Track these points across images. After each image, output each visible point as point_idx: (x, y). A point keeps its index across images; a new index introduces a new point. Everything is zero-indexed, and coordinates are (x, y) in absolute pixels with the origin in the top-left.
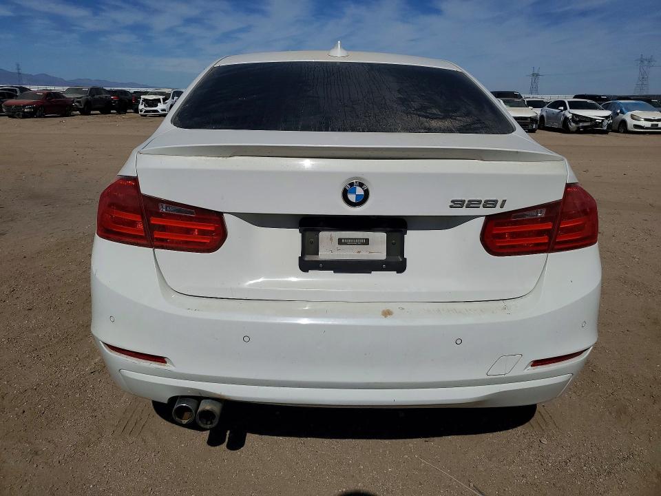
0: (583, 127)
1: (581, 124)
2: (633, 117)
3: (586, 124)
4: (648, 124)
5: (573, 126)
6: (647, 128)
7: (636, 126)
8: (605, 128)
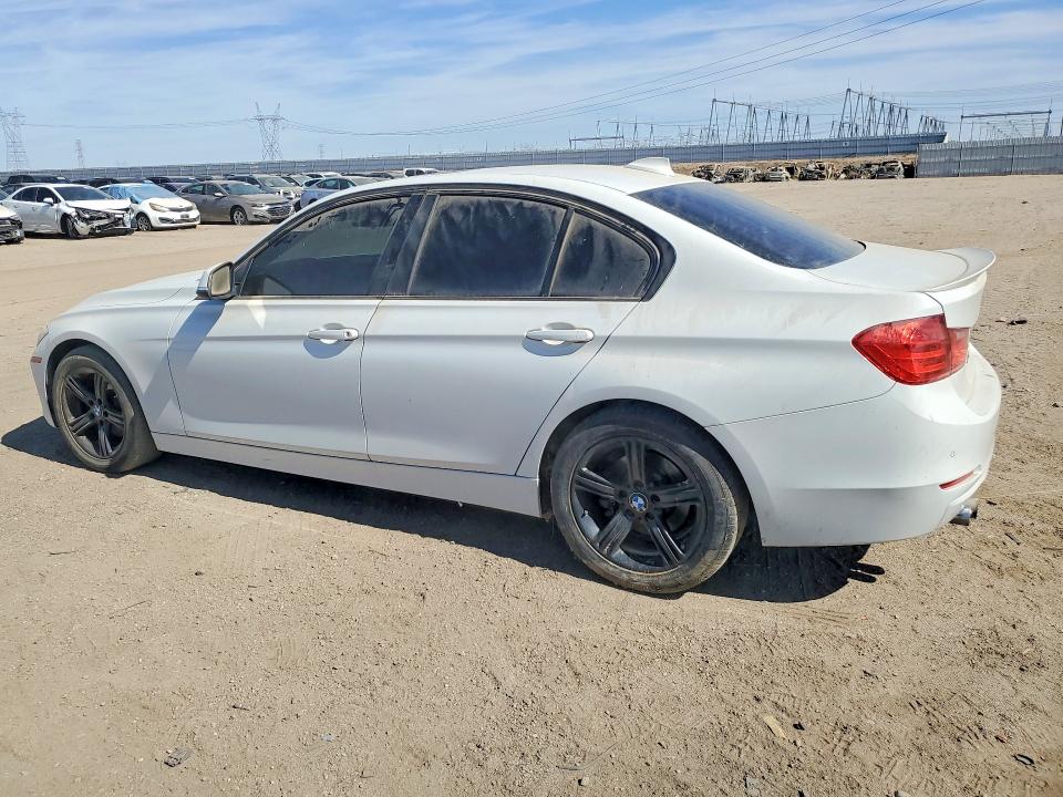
0: (99, 227)
1: (96, 223)
2: (153, 206)
3: (102, 222)
4: (177, 216)
5: (82, 227)
6: (178, 222)
7: (162, 220)
8: (129, 226)
